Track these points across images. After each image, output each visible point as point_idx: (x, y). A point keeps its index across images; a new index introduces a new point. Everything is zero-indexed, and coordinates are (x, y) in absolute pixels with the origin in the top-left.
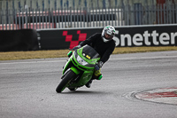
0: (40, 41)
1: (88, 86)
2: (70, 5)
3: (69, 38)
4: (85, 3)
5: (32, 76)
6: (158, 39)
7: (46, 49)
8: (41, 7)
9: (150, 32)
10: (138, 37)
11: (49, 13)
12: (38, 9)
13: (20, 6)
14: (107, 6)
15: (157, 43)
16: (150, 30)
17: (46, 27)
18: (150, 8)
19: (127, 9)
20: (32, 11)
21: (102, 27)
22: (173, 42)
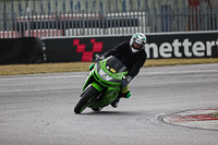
0: (45, 52)
1: (114, 106)
2: (82, 8)
3: (81, 48)
4: (101, 5)
5: (36, 95)
7: (53, 62)
8: (46, 11)
9: (181, 41)
10: (166, 47)
11: (57, 17)
12: (42, 13)
13: (20, 9)
14: (128, 9)
15: (190, 54)
17: (53, 34)
18: (181, 11)
19: (152, 12)
20: (36, 14)
21: (121, 35)
22: (209, 53)
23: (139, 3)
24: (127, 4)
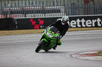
0: (17, 25)
1: (54, 49)
2: (34, 4)
4: (43, 3)
6: (85, 23)
7: (21, 29)
8: (17, 5)
9: (81, 19)
10: (73, 22)
11: (22, 8)
12: (16, 7)
13: (5, 5)
14: (55, 5)
16: (81, 18)
17: (20, 17)
18: (80, 6)
19: (67, 6)
20: (13, 7)
21: (52, 17)
22: (94, 25)
23: (61, 2)
24: (55, 3)
